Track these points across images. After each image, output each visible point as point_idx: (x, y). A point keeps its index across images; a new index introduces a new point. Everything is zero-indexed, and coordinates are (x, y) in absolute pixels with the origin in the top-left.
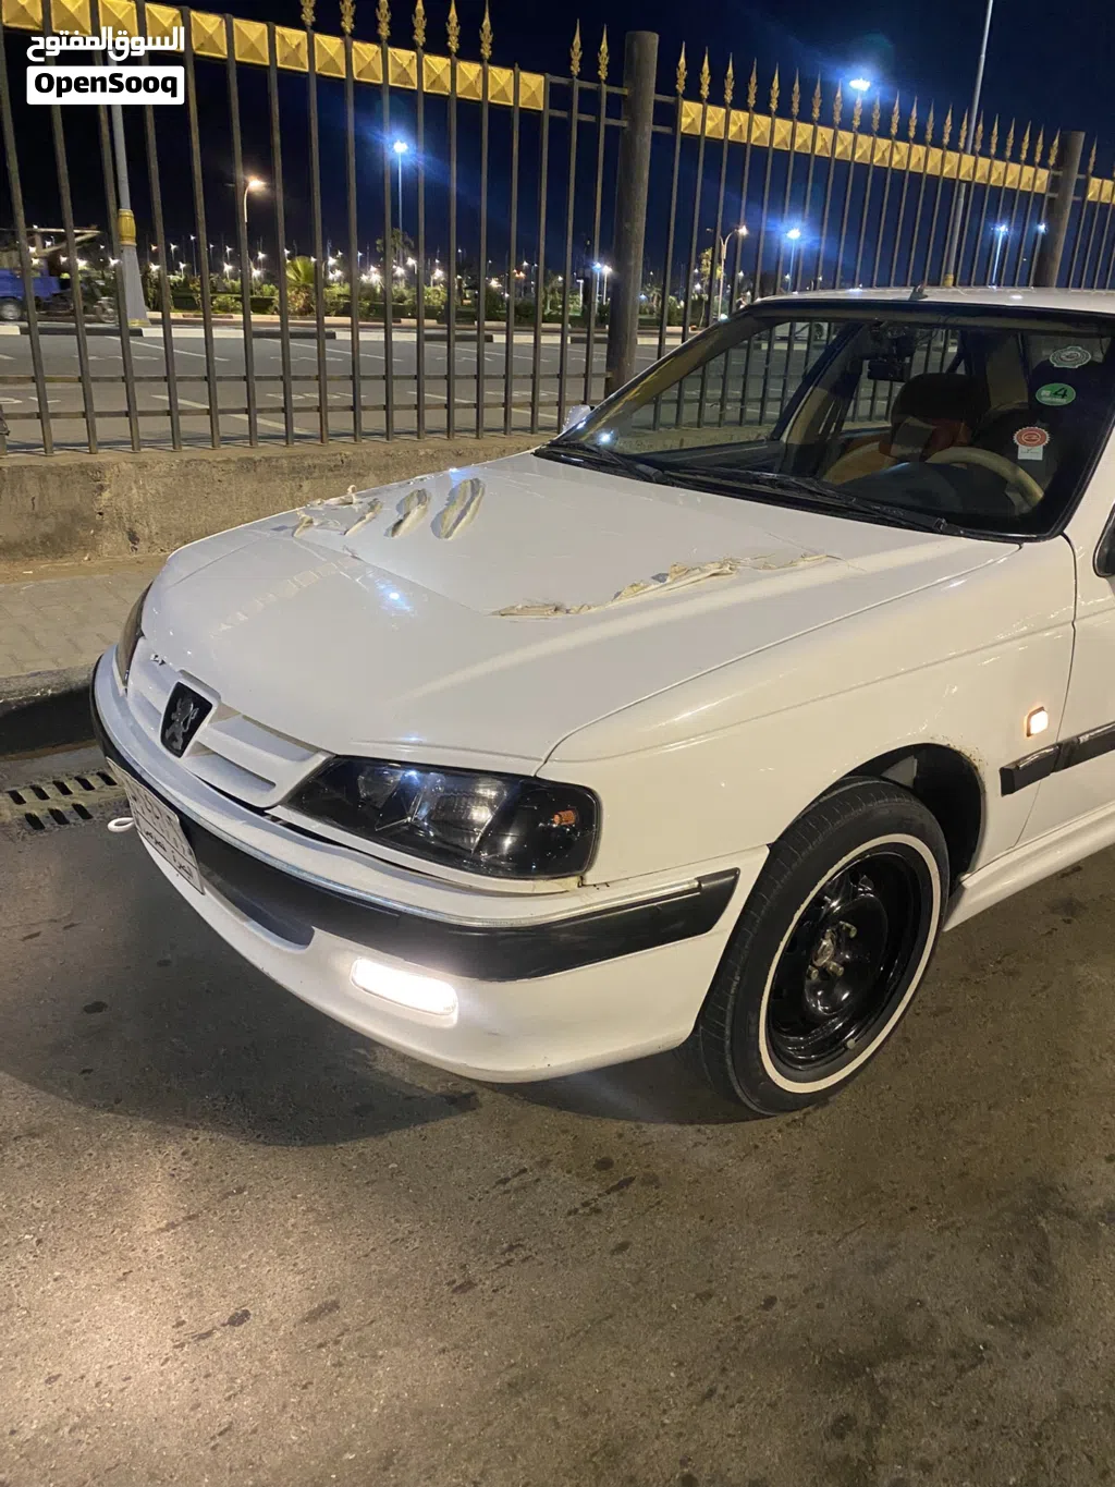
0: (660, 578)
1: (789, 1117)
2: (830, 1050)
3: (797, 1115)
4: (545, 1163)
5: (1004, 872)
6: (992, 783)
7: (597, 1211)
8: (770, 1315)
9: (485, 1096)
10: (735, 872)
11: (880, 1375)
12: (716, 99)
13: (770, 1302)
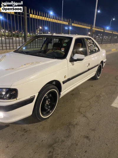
0: (25, 65)
1: (45, 121)
2: (48, 113)
3: (46, 120)
4: (18, 131)
5: (65, 92)
6: (62, 83)
7: (23, 135)
8: (42, 142)
9: (10, 125)
10: (35, 96)
11: (54, 146)
12: (33, 14)
13: (42, 141)
